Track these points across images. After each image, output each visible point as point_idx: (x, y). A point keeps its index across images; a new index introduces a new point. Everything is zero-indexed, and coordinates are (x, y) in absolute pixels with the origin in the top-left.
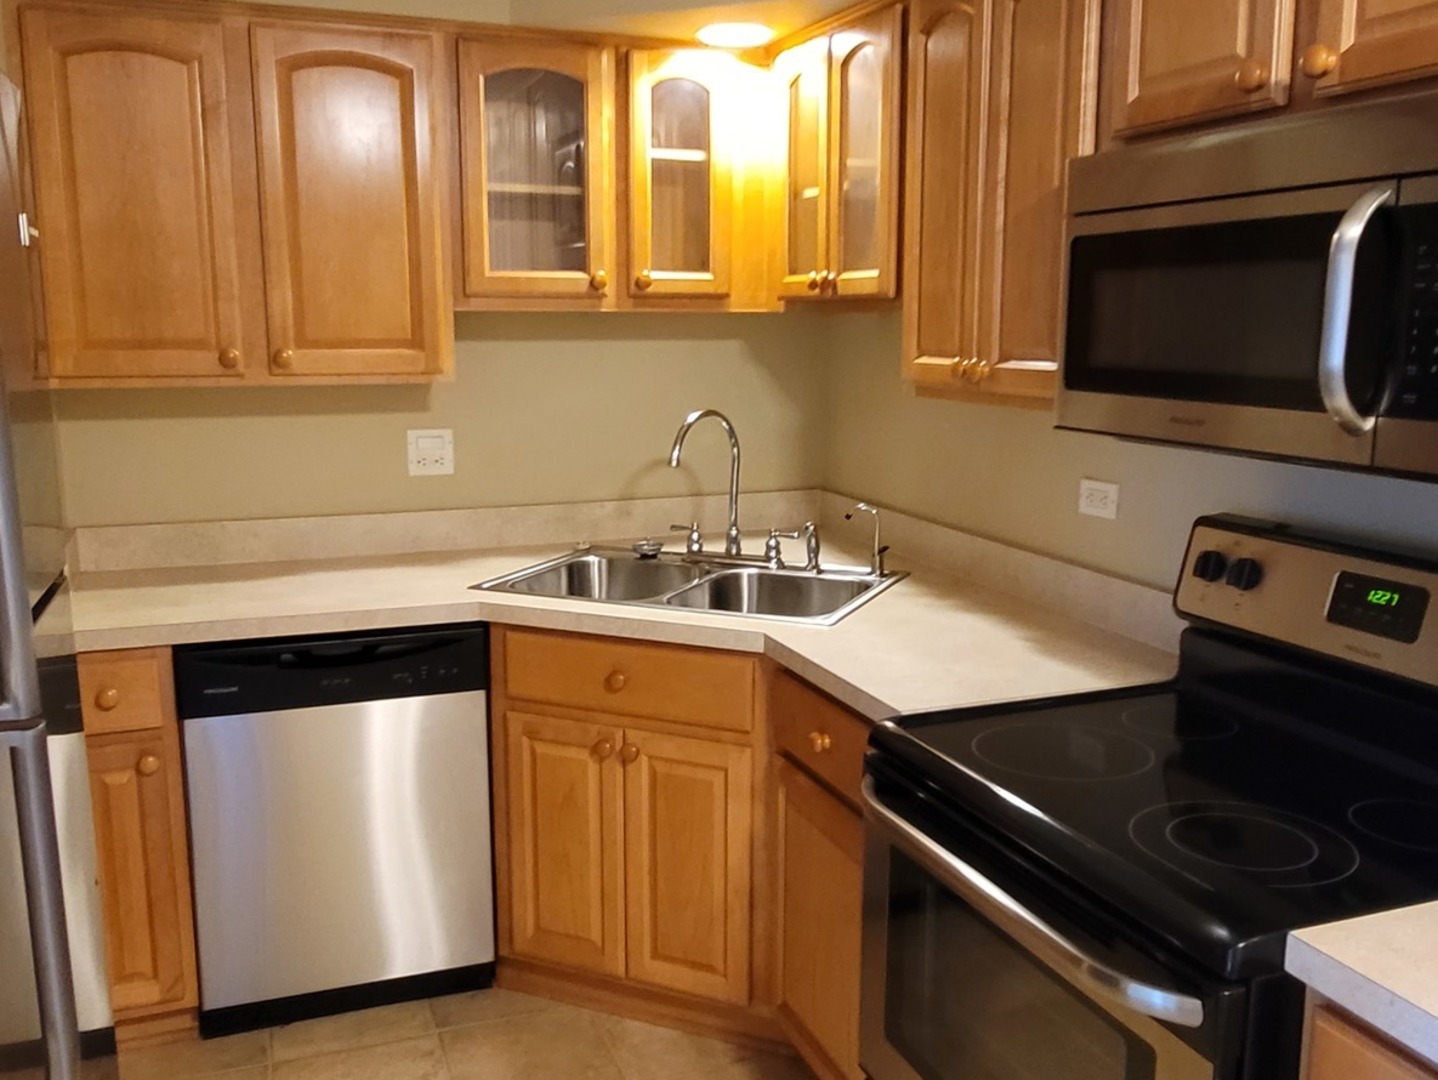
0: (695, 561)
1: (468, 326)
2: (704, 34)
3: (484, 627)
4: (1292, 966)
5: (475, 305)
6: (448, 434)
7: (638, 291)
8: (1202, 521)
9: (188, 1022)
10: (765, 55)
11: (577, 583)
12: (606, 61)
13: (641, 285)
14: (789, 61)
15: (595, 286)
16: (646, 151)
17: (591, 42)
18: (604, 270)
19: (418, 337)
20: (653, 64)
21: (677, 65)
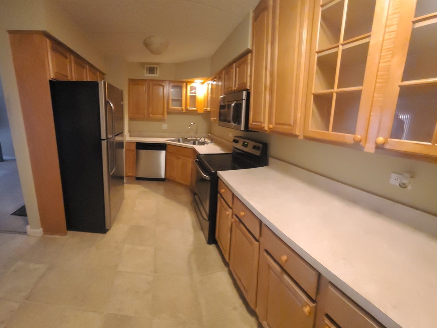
0: (192, 140)
1: (169, 113)
2: (195, 81)
3: (165, 144)
4: (218, 175)
5: (169, 111)
6: (167, 125)
7: (187, 110)
8: (235, 136)
9: (134, 178)
10: (203, 83)
11: (179, 141)
12: (184, 84)
13: (188, 109)
14: (206, 84)
15: (182, 109)
16: (189, 94)
17: (183, 82)
18: (184, 108)
19: (163, 114)
20: (190, 84)
21: (193, 84)
